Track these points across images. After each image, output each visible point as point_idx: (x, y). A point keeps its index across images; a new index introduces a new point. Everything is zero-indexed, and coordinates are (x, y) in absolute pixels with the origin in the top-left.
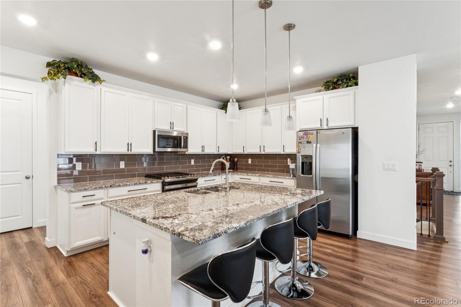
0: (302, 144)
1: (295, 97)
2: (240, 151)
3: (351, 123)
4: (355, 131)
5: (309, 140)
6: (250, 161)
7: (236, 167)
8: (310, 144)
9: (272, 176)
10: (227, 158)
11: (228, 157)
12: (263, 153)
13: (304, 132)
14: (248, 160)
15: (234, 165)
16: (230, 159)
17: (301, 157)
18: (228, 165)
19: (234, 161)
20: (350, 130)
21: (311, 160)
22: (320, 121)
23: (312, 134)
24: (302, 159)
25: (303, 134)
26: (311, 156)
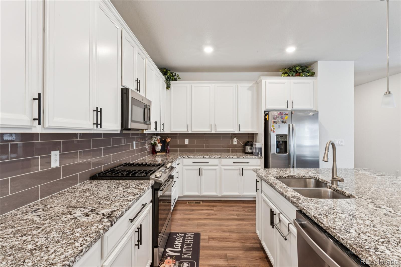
0: (277, 123)
3: (311, 107)
5: (285, 120)
6: (187, 142)
8: (285, 124)
9: (236, 157)
11: (159, 137)
13: (279, 112)
14: (185, 140)
17: (276, 136)
18: (159, 147)
19: (166, 142)
21: (286, 139)
22: (287, 103)
23: (287, 114)
24: (277, 138)
25: (278, 114)
26: (286, 135)
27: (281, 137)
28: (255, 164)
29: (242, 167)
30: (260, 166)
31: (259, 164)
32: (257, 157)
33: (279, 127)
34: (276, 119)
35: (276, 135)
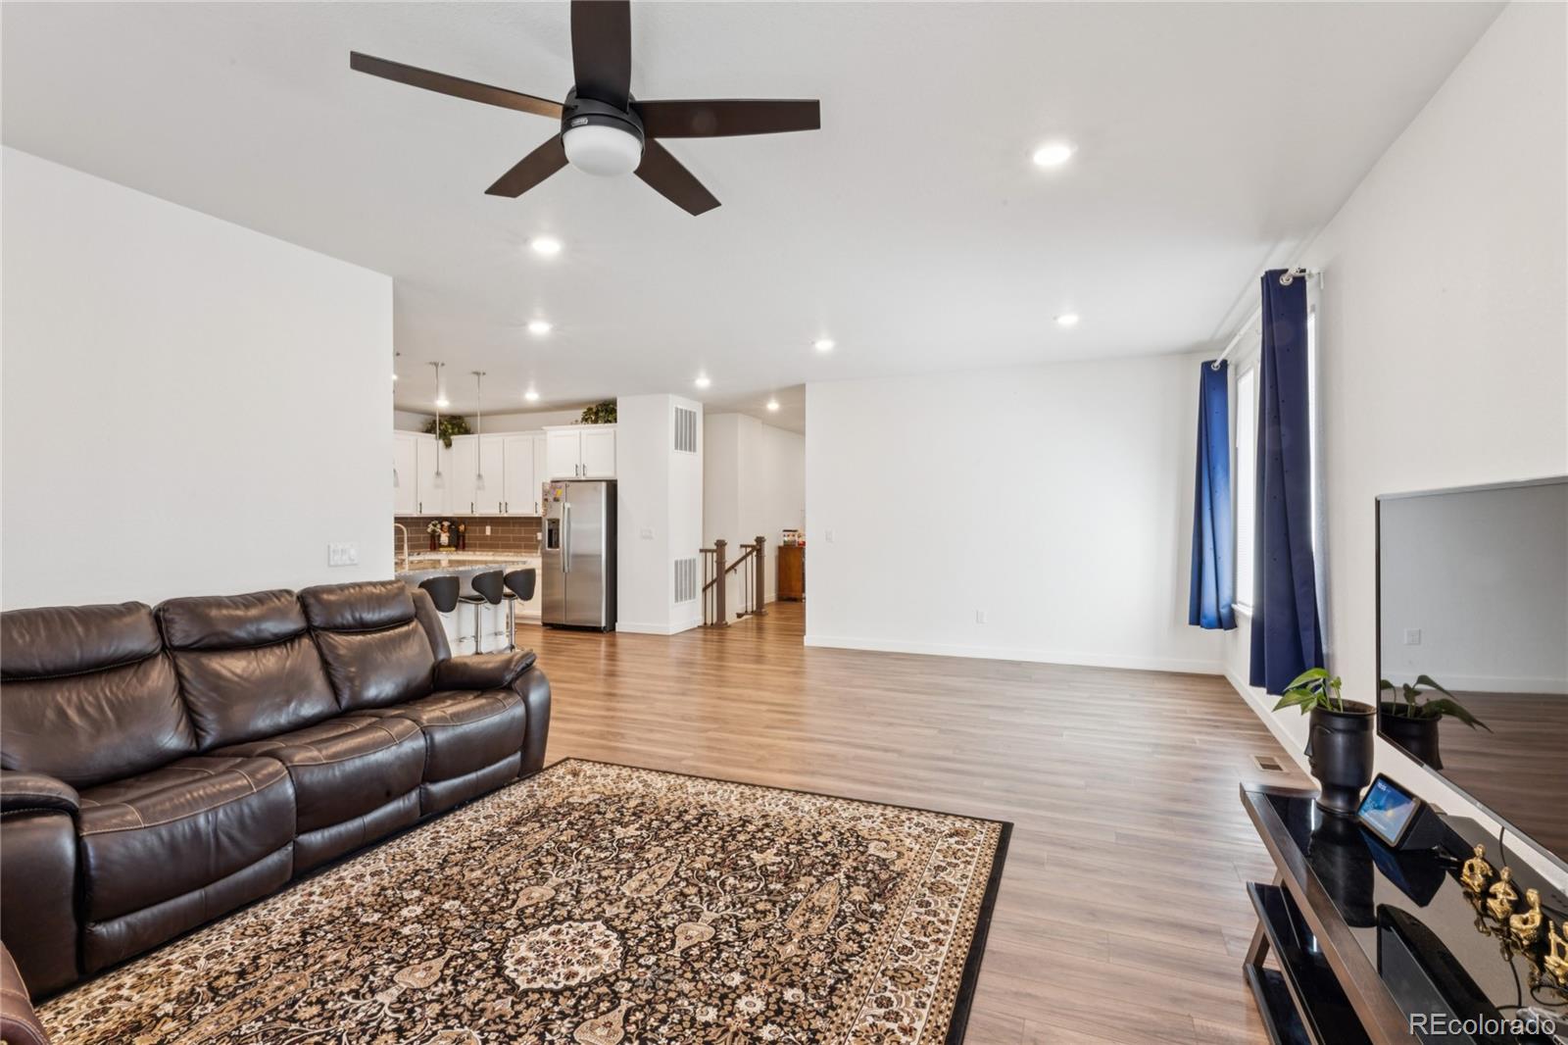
0: (549, 502)
1: (544, 428)
2: (465, 512)
3: (609, 475)
4: (612, 487)
5: (558, 496)
6: (488, 530)
7: (461, 543)
8: (558, 502)
10: (442, 526)
11: (446, 524)
12: (506, 515)
13: (552, 484)
14: (485, 529)
15: (458, 539)
16: (449, 527)
17: (547, 522)
18: (444, 538)
19: (458, 531)
20: (604, 484)
21: (558, 527)
22: (576, 468)
23: (562, 488)
24: (549, 524)
25: (551, 487)
26: (558, 520)
27: (553, 523)
33: (551, 507)
34: (547, 495)
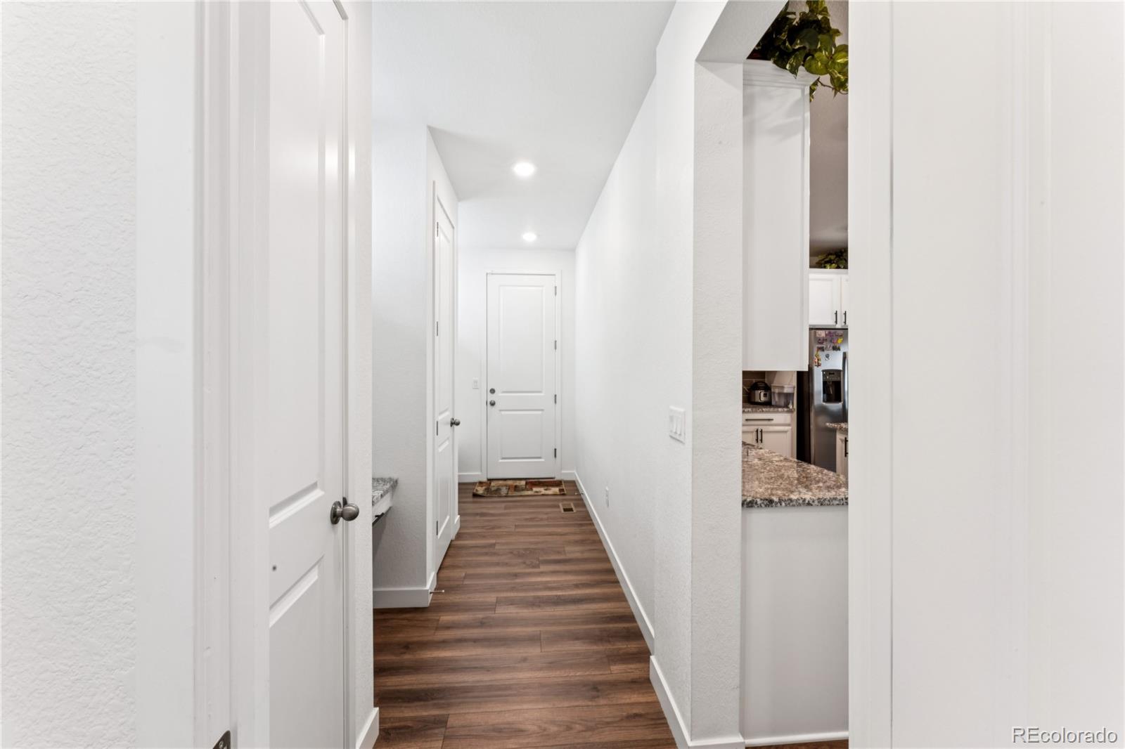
0: (823, 350)
5: (838, 344)
8: (838, 351)
13: (827, 331)
17: (822, 373)
21: (839, 378)
22: (835, 315)
23: (841, 336)
24: (824, 375)
25: (826, 335)
26: (839, 371)
27: (830, 374)
28: (782, 422)
29: (760, 428)
30: (789, 425)
31: (788, 421)
32: (786, 409)
33: (827, 356)
34: (822, 343)
35: (823, 371)
